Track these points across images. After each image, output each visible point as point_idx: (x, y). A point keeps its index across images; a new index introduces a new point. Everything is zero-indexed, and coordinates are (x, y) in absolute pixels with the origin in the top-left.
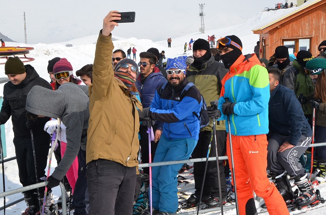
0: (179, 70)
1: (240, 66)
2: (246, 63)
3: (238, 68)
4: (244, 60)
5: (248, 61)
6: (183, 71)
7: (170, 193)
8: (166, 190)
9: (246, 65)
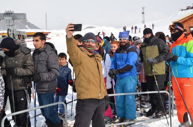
0: (125, 38)
1: (182, 40)
2: (185, 39)
3: (180, 41)
4: (184, 37)
5: (187, 38)
6: (127, 38)
7: (132, 109)
8: (130, 108)
9: (185, 40)
